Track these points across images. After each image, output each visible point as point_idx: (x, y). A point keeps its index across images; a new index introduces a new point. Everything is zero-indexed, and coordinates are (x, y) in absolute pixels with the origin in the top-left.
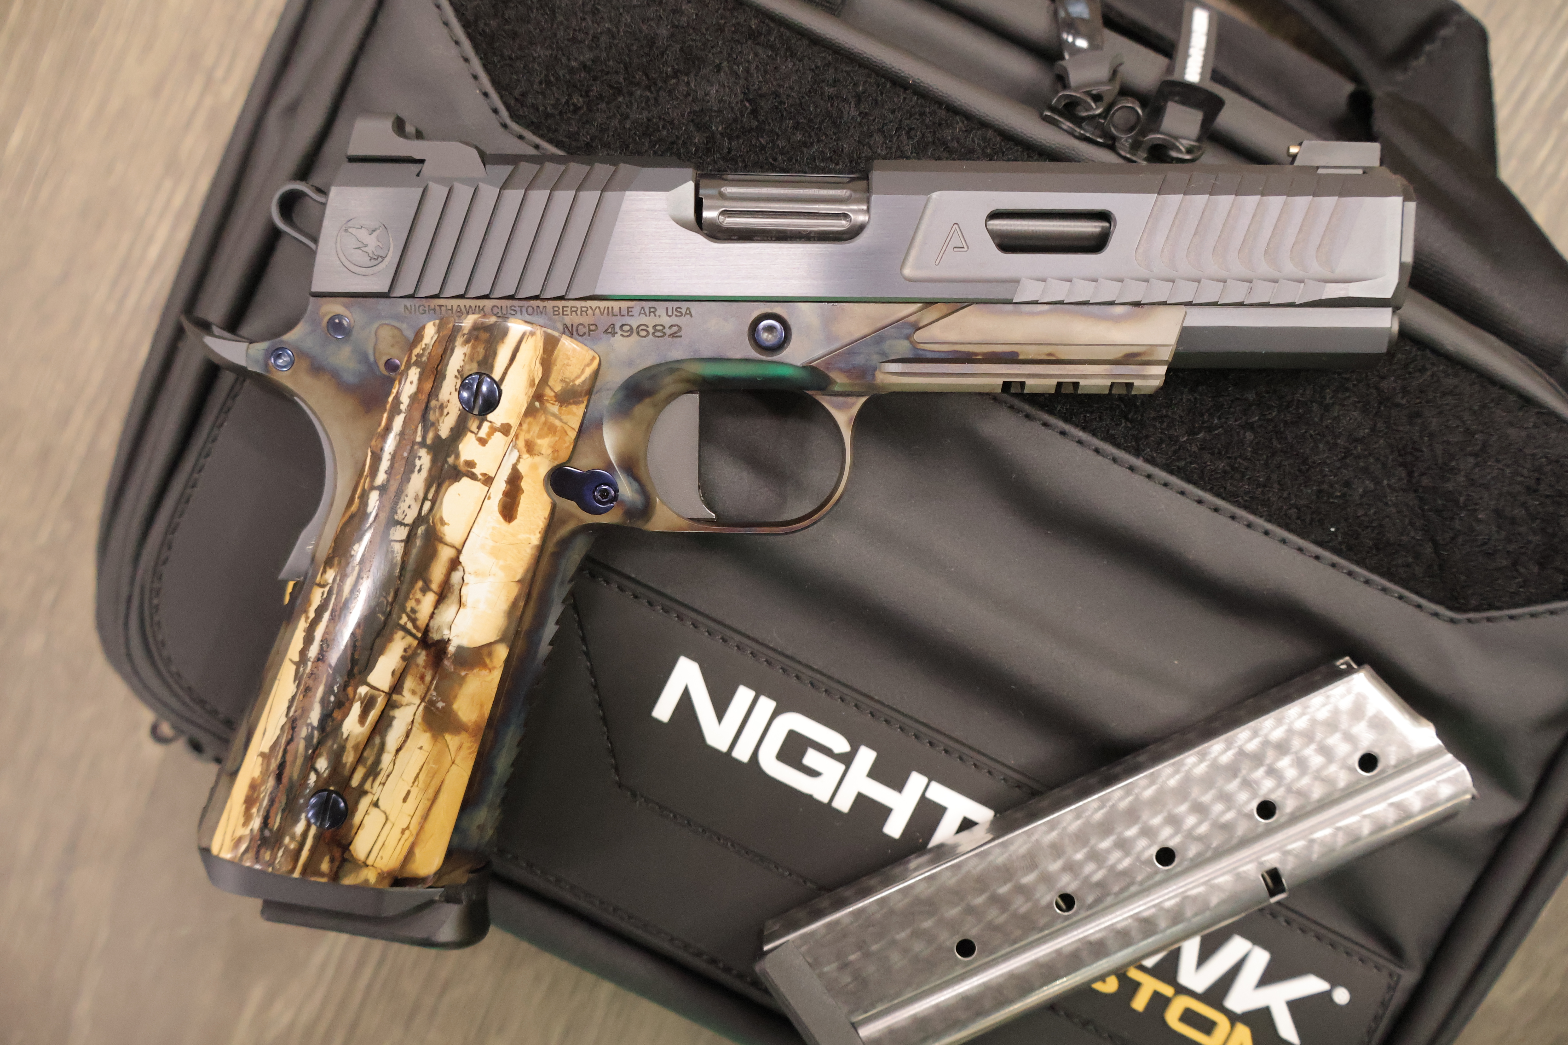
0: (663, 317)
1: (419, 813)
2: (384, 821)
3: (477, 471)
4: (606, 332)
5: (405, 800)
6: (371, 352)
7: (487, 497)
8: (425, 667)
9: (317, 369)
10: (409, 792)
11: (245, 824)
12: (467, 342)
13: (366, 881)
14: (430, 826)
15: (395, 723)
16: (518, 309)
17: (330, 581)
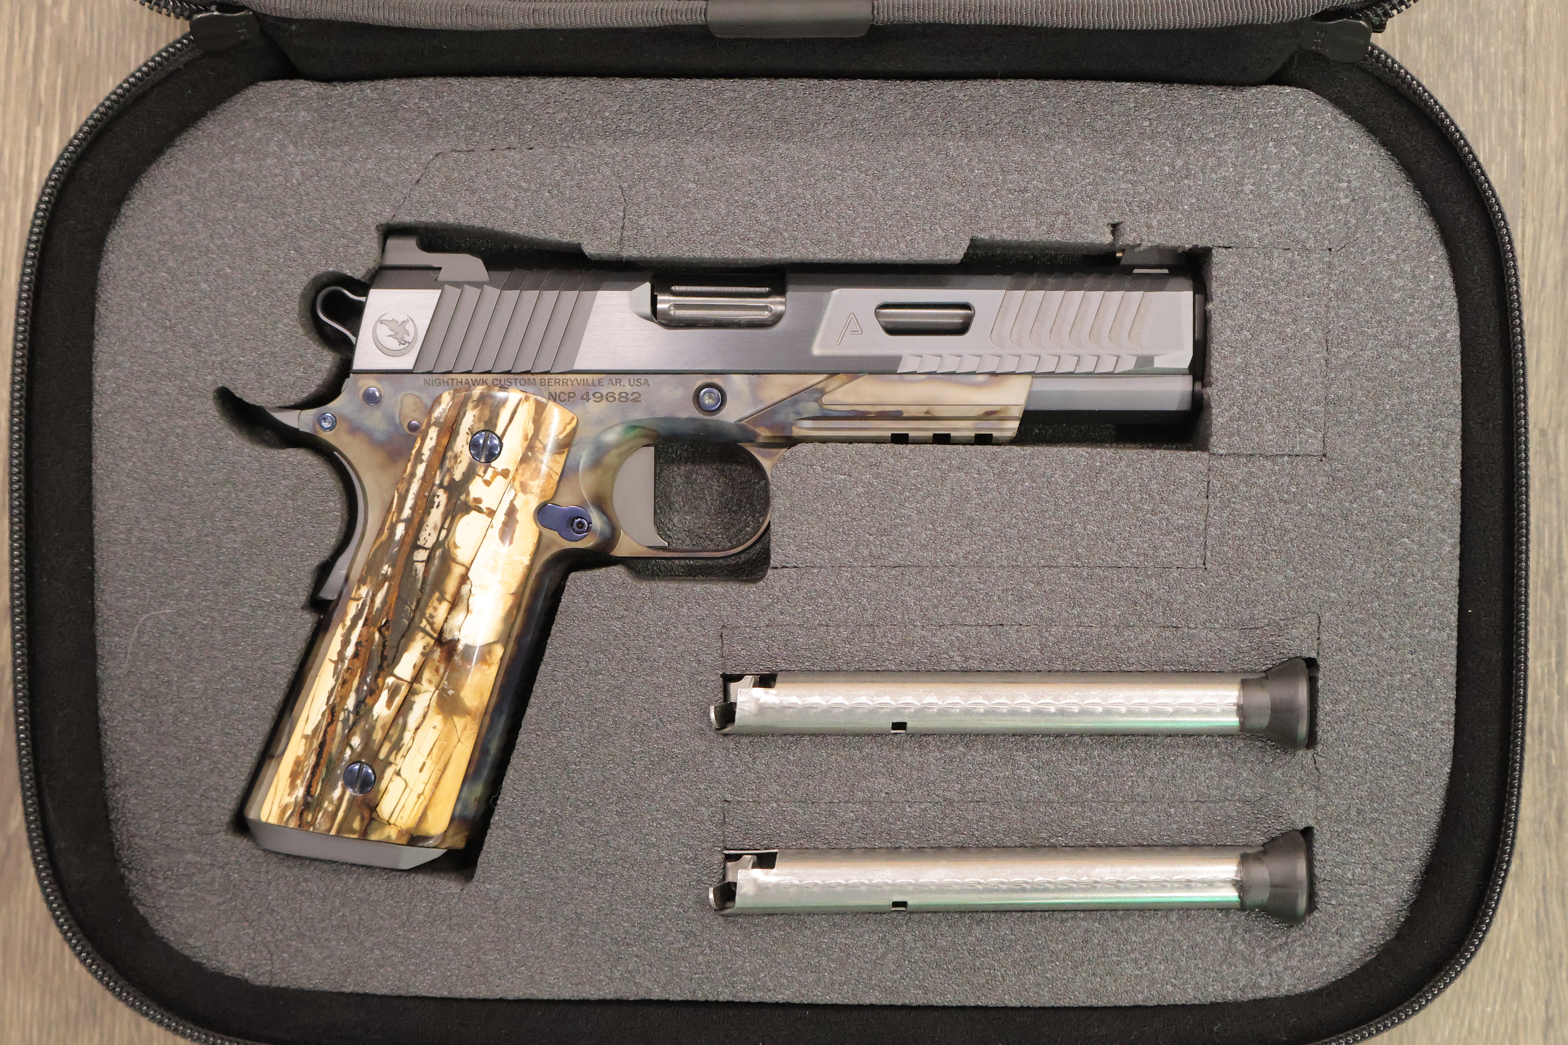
0: (626, 386)
1: (432, 781)
2: (404, 787)
3: (483, 506)
4: (582, 398)
5: (421, 770)
6: (397, 416)
7: (490, 526)
8: (439, 661)
9: (355, 429)
10: (424, 764)
11: (290, 794)
12: (476, 407)
13: (389, 837)
14: (440, 792)
15: (415, 707)
16: (513, 381)
17: (364, 595)
